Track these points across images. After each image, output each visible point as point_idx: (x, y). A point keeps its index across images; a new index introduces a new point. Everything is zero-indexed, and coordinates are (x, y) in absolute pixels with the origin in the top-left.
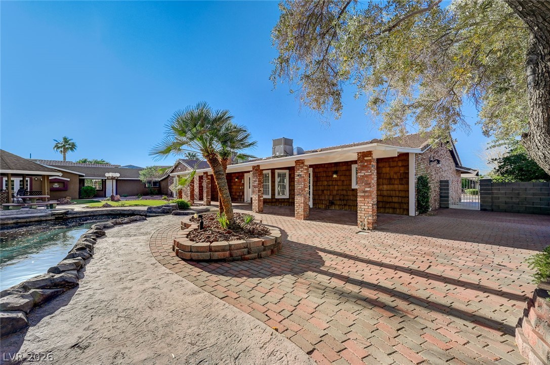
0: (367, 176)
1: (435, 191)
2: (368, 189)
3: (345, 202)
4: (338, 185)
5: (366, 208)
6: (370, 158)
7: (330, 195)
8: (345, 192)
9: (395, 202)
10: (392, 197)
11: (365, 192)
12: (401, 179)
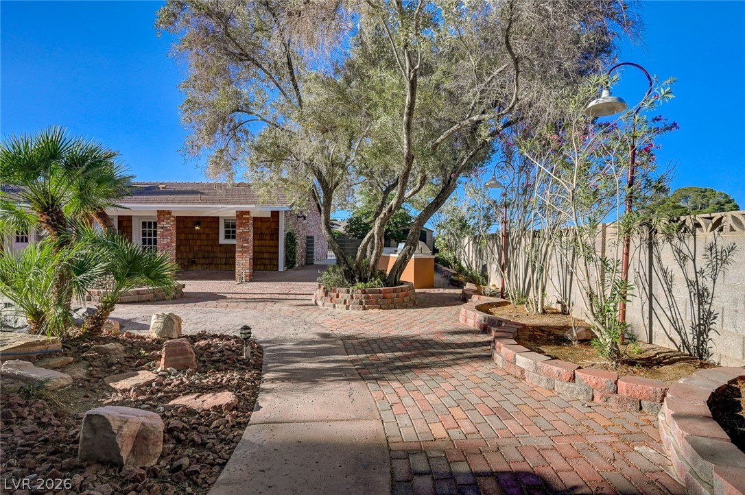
0: (245, 233)
1: (302, 246)
2: (246, 245)
4: (200, 239)
5: (243, 263)
6: (248, 216)
7: (190, 252)
9: (266, 259)
10: (263, 253)
11: (243, 247)
12: (272, 235)
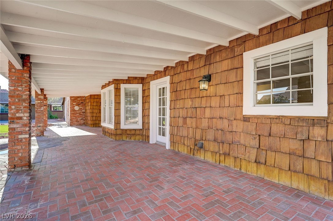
3: (226, 146)
8: (226, 122)
